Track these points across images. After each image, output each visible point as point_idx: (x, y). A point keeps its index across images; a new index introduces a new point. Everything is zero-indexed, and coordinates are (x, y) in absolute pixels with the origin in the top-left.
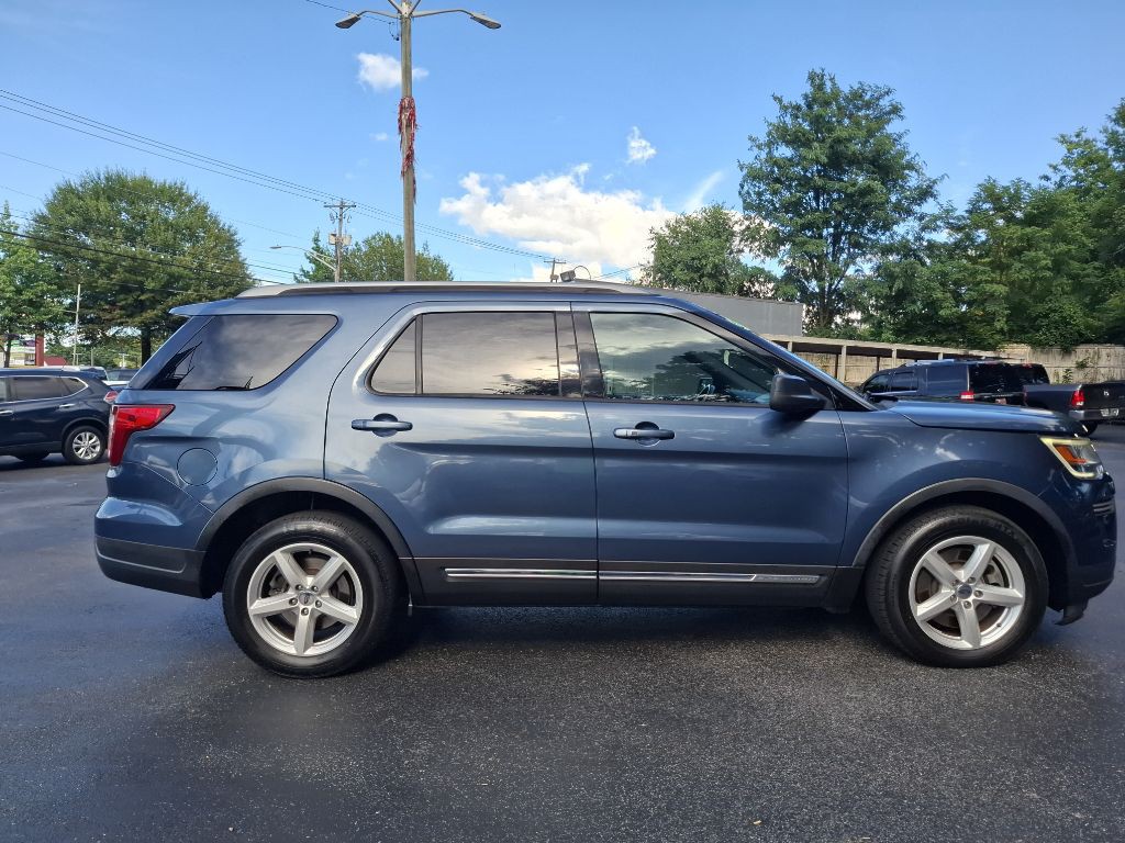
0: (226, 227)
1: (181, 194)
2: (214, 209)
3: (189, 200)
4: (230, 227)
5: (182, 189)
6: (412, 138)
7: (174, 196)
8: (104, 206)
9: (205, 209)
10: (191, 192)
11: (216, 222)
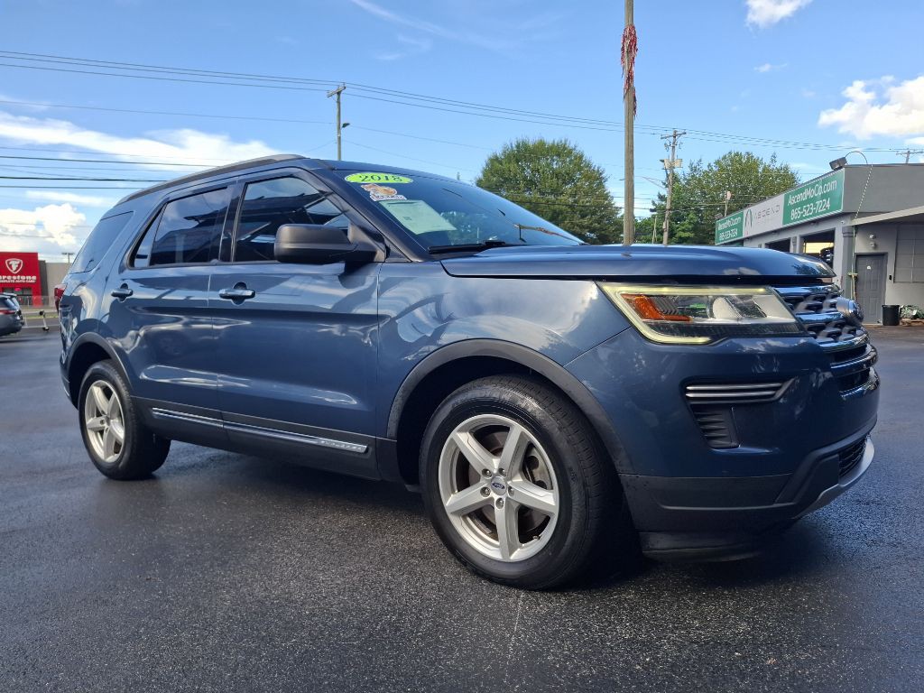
0: (596, 169)
1: (565, 148)
2: (587, 156)
3: (570, 152)
4: (598, 168)
5: (565, 144)
6: (632, 61)
7: (561, 151)
8: (513, 166)
9: (581, 157)
10: (572, 146)
11: (588, 166)
